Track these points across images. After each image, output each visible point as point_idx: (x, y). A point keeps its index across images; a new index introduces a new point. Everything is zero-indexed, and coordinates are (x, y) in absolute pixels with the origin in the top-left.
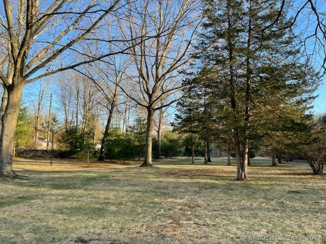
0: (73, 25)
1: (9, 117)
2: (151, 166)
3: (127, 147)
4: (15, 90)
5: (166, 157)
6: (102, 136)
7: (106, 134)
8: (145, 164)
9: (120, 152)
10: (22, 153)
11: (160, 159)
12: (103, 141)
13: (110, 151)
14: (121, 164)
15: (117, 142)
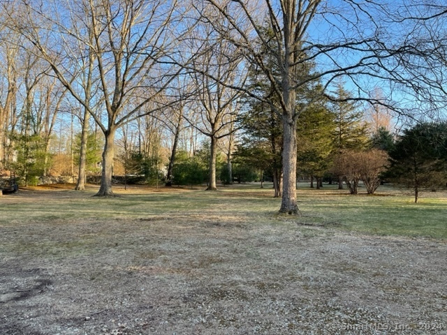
0: (145, 75)
1: (108, 154)
2: (215, 189)
3: (194, 173)
4: (111, 135)
5: (239, 183)
6: (168, 161)
7: (173, 158)
8: (210, 188)
9: (187, 177)
10: (91, 179)
11: (231, 184)
12: (170, 168)
13: (177, 176)
14: (189, 189)
15: (184, 167)
